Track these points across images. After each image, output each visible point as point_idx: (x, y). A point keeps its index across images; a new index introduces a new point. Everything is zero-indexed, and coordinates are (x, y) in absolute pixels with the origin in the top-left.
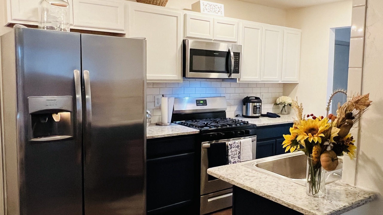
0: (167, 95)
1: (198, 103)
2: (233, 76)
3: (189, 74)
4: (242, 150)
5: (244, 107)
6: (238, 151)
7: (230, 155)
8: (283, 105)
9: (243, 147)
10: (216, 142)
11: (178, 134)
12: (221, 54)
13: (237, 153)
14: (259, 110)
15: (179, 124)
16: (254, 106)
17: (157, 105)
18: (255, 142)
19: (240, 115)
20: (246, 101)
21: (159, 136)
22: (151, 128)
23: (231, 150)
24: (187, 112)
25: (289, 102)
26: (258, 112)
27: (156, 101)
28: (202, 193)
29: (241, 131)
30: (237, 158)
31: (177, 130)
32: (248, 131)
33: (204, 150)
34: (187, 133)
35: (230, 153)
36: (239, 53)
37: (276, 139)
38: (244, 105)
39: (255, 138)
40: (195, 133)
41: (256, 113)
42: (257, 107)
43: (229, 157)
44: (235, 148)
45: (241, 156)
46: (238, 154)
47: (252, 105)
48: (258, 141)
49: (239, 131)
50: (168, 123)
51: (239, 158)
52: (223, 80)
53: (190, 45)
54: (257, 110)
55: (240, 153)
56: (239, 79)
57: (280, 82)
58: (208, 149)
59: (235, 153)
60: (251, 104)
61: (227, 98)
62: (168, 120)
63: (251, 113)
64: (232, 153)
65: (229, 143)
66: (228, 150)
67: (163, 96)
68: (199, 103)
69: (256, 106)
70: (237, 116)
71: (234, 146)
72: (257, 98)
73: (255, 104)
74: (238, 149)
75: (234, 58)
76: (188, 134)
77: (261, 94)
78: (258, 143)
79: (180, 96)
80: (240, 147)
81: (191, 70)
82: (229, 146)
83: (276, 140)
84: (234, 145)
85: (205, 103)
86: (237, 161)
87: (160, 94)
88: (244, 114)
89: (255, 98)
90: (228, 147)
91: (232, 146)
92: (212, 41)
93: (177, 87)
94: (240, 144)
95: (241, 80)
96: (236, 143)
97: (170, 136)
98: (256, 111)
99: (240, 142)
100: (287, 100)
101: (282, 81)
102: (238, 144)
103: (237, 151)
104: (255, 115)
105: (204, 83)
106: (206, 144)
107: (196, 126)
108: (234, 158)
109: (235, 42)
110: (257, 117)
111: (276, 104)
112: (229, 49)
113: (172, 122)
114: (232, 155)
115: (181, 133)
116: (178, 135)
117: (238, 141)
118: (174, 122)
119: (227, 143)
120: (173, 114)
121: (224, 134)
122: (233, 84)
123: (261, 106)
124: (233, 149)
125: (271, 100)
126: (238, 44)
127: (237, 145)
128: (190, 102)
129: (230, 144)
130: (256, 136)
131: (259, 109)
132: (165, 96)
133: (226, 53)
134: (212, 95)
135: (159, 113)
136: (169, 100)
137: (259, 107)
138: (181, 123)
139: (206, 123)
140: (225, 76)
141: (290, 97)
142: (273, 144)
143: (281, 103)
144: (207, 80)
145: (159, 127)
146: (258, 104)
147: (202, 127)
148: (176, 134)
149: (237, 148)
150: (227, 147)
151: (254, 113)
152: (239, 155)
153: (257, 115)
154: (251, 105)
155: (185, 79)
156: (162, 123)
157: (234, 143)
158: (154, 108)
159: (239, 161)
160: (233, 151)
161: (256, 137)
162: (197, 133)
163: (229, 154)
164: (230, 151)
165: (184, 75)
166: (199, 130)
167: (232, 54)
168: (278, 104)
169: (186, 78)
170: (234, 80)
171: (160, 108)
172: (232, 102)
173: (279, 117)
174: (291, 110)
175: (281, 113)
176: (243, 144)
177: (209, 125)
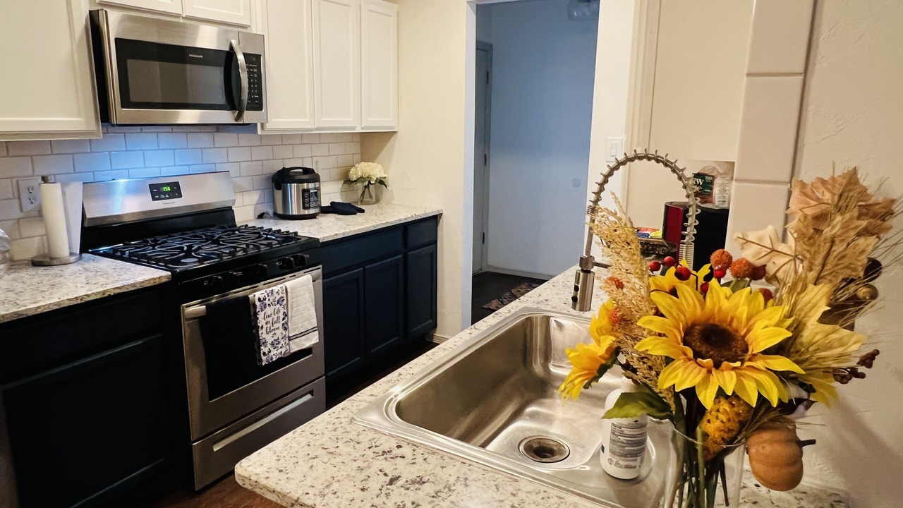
0: (57, 177)
1: (156, 191)
2: (249, 116)
3: (120, 113)
4: (292, 308)
5: (279, 194)
6: (282, 311)
7: (262, 327)
8: (366, 183)
9: (295, 300)
10: (222, 297)
11: (104, 292)
12: (208, 57)
13: (278, 318)
14: (316, 199)
15: (106, 255)
16: (304, 191)
17: (28, 207)
18: (320, 281)
19: (268, 213)
20: (281, 179)
21: (39, 307)
22: (14, 280)
23: (264, 312)
24: (127, 219)
25: (379, 176)
26: (312, 204)
27: (25, 196)
28: (194, 435)
29: (283, 260)
30: (281, 330)
31: (102, 280)
32: (303, 257)
33: (189, 325)
34: (133, 285)
35: (261, 322)
36: (259, 56)
37: (363, 267)
38: (278, 188)
39: (318, 271)
40: (158, 282)
41: (309, 208)
42: (311, 191)
43: (260, 332)
44: (273, 307)
45: (289, 324)
46: (284, 319)
47: (298, 187)
48: (325, 276)
49: (279, 261)
50: (71, 254)
51: (285, 329)
52: (219, 127)
53: (114, 27)
54: (312, 199)
55: (286, 315)
56: (262, 125)
57: (358, 130)
58: (201, 319)
59: (275, 320)
60: (294, 185)
61: (232, 174)
62: (70, 248)
63: (295, 209)
64: (268, 320)
65: (258, 294)
66: (256, 314)
67: (45, 179)
68: (160, 193)
69: (308, 190)
70: (261, 216)
71: (271, 301)
72: (307, 171)
73: (305, 186)
74: (281, 308)
75: (246, 70)
76: (138, 287)
77: (315, 159)
78: (324, 280)
79: (99, 177)
80: (285, 302)
81: (126, 103)
82: (258, 303)
83: (364, 269)
84: (272, 298)
85: (175, 191)
86: (280, 338)
87: (36, 173)
88: (280, 211)
89: (301, 170)
90: (255, 306)
91: (267, 302)
92: (181, 20)
93: (89, 150)
94: (285, 295)
95: (268, 126)
96: (275, 293)
97: (79, 302)
98: (309, 202)
99: (284, 288)
100: (374, 170)
101: (362, 128)
102: (281, 295)
103: (279, 311)
104: (306, 212)
105: (166, 138)
106: (195, 308)
107: (158, 261)
108: (274, 332)
109: (245, 27)
110: (313, 216)
111: (348, 181)
112: (231, 44)
113: (84, 249)
114: (269, 326)
115: (116, 288)
116: (106, 295)
117: (279, 286)
118: (90, 250)
119: (251, 296)
120: (83, 228)
121: (240, 274)
122: (245, 138)
123: (318, 189)
124: (269, 310)
125: (336, 173)
126: (254, 32)
127: (278, 297)
128: (133, 191)
129: (259, 299)
130: (321, 266)
131: (316, 196)
132: (51, 178)
133: (224, 55)
134: (193, 169)
135: (39, 230)
136: (67, 190)
137: (316, 193)
138: (111, 252)
139: (185, 248)
140: (226, 117)
141: (379, 163)
142: (358, 279)
143: (361, 179)
144: (175, 129)
145: (41, 270)
146: (311, 185)
147: (177, 261)
148: (99, 293)
149: (278, 306)
150: (252, 307)
151: (304, 208)
152: (284, 322)
153: (312, 211)
154: (294, 189)
155: (111, 129)
156: (51, 258)
157: (270, 295)
158: (21, 215)
159: (285, 336)
160: (268, 313)
161: (320, 271)
162: (164, 280)
163: (260, 325)
164: (261, 316)
165: (104, 115)
166: (169, 273)
167: (241, 58)
168: (355, 181)
169: (113, 125)
170: (251, 127)
171: (39, 215)
172: (245, 183)
173: (363, 211)
174: (382, 193)
175: (362, 201)
176: (292, 293)
177: (194, 251)
